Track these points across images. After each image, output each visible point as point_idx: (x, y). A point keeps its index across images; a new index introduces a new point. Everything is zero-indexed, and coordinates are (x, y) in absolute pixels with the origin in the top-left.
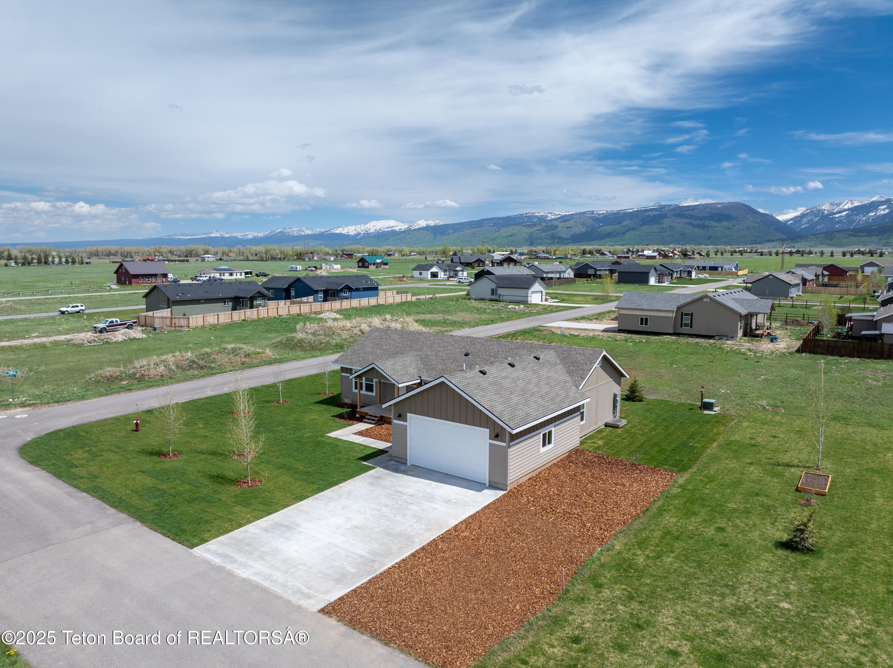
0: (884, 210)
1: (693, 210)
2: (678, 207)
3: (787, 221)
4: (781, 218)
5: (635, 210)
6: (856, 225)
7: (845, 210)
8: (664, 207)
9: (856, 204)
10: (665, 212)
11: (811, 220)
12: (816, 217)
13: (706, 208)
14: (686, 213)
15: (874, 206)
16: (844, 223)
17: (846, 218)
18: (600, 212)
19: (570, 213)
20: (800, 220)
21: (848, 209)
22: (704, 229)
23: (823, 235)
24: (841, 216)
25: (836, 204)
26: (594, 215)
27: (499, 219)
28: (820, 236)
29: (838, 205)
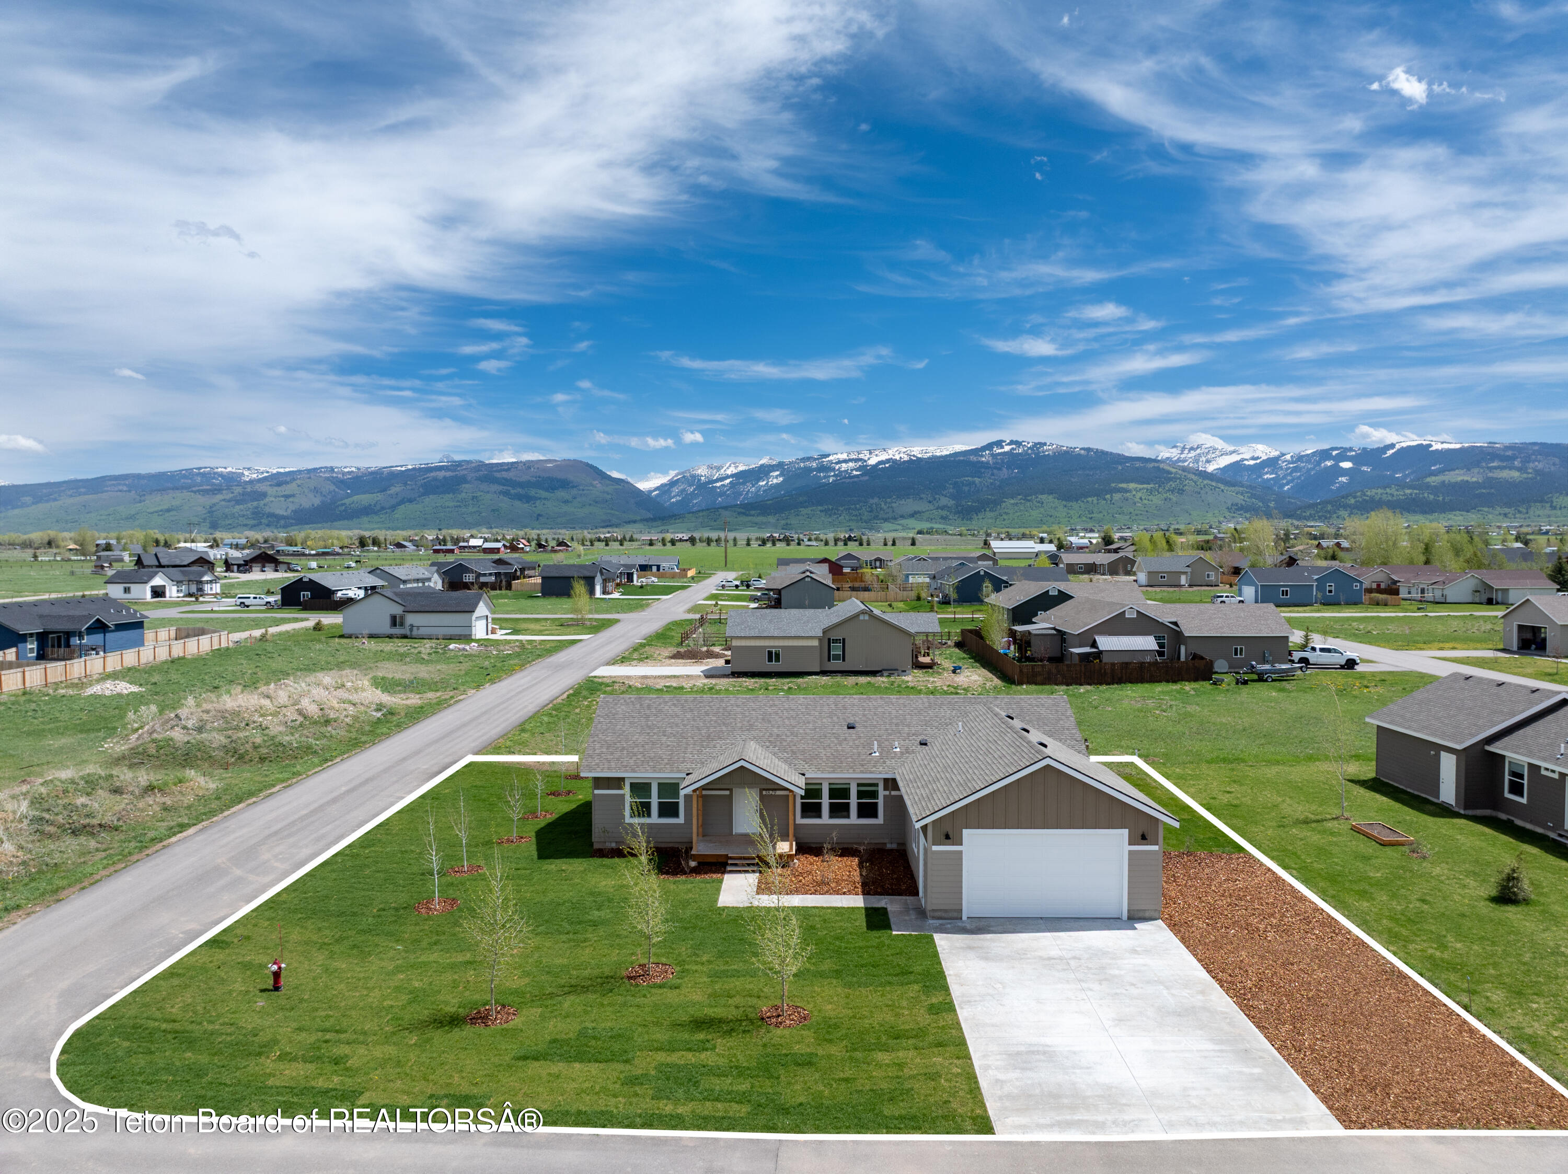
0: (777, 477)
1: (508, 470)
2: (481, 466)
3: (651, 492)
4: (644, 485)
5: (410, 467)
6: (744, 498)
7: (727, 477)
8: (459, 464)
9: (742, 468)
10: (462, 473)
11: (684, 490)
12: (690, 486)
13: (529, 468)
14: (498, 475)
15: (764, 471)
16: (728, 496)
17: (731, 488)
18: (346, 470)
19: (287, 470)
20: (669, 489)
21: (732, 476)
22: (528, 502)
23: (704, 513)
24: (723, 485)
25: (715, 467)
26: (335, 475)
27: (139, 477)
28: (701, 514)
29: (719, 468)
